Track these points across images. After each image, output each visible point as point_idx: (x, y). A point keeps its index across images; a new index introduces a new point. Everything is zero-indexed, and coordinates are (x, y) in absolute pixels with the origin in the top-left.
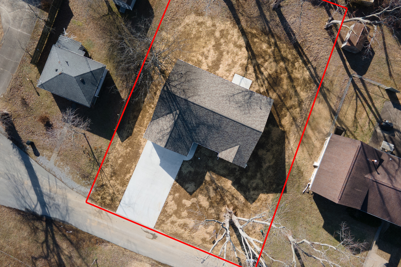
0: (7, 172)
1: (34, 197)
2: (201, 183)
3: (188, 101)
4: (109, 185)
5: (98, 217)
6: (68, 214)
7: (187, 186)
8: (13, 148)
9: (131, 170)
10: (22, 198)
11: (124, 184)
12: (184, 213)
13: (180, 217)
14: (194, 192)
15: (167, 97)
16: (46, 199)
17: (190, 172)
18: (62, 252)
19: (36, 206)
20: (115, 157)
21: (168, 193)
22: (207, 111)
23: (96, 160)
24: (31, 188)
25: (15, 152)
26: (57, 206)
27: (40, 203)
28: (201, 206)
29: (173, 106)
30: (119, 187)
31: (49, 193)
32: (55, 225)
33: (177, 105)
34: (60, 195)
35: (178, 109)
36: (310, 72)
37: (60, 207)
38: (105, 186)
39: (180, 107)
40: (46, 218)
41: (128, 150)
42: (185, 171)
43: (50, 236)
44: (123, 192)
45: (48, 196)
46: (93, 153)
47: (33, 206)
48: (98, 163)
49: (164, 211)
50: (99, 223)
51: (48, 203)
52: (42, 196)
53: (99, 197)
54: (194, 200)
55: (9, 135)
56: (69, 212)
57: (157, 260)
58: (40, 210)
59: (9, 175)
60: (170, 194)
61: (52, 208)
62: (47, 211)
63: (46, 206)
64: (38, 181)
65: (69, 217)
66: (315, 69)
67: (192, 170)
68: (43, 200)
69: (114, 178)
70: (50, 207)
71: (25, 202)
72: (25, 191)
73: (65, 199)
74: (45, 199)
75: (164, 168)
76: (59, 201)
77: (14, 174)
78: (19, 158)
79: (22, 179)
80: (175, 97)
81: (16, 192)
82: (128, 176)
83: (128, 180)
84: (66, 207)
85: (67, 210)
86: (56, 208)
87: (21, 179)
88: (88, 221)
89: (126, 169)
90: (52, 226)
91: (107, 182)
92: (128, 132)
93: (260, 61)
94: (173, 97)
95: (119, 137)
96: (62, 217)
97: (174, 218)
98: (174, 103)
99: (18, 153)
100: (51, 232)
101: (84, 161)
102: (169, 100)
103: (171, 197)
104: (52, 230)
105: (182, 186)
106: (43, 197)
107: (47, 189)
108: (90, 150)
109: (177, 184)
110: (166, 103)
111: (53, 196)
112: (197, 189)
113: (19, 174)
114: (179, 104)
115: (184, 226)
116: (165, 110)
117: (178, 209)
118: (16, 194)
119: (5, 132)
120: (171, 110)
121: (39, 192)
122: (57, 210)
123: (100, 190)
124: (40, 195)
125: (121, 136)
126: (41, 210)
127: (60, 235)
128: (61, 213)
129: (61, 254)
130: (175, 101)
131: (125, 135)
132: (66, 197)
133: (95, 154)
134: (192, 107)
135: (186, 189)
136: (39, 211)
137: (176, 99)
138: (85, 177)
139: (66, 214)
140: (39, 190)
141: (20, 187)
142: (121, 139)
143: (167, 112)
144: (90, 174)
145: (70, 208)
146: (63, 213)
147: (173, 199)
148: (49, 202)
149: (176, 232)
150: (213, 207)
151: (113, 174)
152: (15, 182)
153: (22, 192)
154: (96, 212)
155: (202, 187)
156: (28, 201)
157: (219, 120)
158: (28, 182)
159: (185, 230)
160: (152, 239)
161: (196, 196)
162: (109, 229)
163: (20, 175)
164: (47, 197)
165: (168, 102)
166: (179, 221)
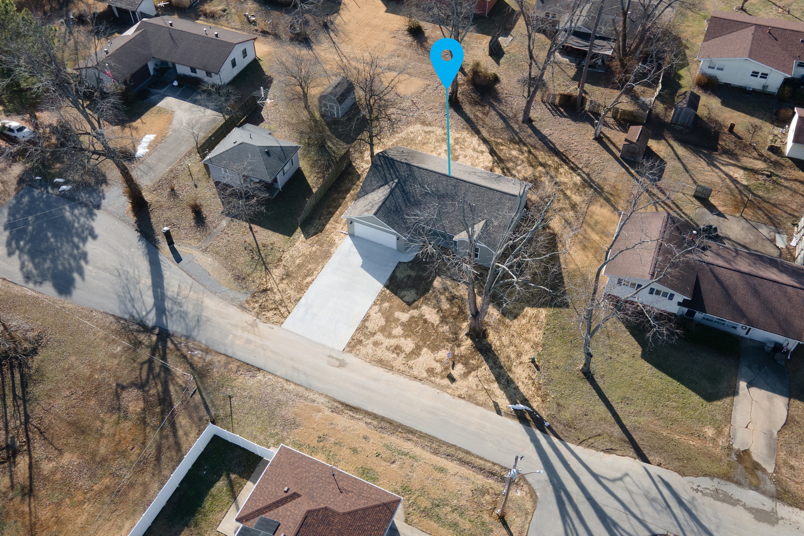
0: (120, 267)
1: (149, 299)
2: (427, 290)
3: (411, 165)
4: (275, 290)
5: (248, 332)
6: (199, 326)
7: (403, 293)
8: (139, 241)
9: (315, 273)
10: (129, 300)
11: (301, 289)
12: (398, 331)
13: (390, 336)
14: (414, 301)
15: (381, 164)
16: (168, 304)
17: (409, 276)
18: (173, 379)
19: (148, 313)
20: (292, 256)
21: (371, 303)
23: (262, 259)
24: (149, 288)
25: (139, 245)
26: (183, 315)
27: (157, 310)
28: (425, 321)
30: (292, 293)
31: (175, 296)
32: (172, 342)
33: (395, 172)
34: (193, 300)
35: (397, 177)
36: (582, 177)
37: (187, 317)
38: (269, 292)
39: (400, 175)
40: (159, 331)
41: (314, 249)
42: (400, 275)
43: (159, 355)
44: (297, 300)
45: (173, 301)
46: (259, 251)
47: (144, 313)
48: (264, 262)
49: (362, 328)
50: (248, 341)
51: (170, 309)
52: (163, 300)
53: (257, 305)
54: (415, 313)
55: (139, 227)
56: (201, 323)
57: (343, 400)
58: (153, 319)
59: (121, 272)
60: (375, 304)
61: (175, 316)
62: (165, 321)
63: (165, 314)
64: (163, 281)
65: (199, 330)
67: (413, 274)
68: (164, 305)
69: (285, 282)
70: (172, 316)
71: (133, 307)
72: (138, 292)
73: (199, 305)
74: (166, 304)
75: (367, 270)
76: (189, 307)
77: (128, 270)
78: (143, 252)
79: (139, 277)
80: (393, 162)
81: (124, 293)
82: (309, 279)
83: (308, 284)
84: (198, 316)
85: (198, 321)
86: (181, 317)
87: (136, 277)
88: (231, 337)
89: (308, 270)
90: (166, 343)
91: (274, 286)
92: (318, 228)
94: (390, 163)
95: (303, 233)
96: (187, 330)
97: (379, 337)
98: (391, 171)
99: (144, 246)
100: (162, 350)
101: (244, 259)
102: (385, 167)
103: (377, 308)
104: (165, 347)
105: (396, 294)
106: (164, 302)
107: (173, 291)
108: (255, 246)
109: (388, 291)
110: (379, 172)
111: (180, 301)
112: (420, 298)
113: (136, 270)
114: (398, 171)
115: (397, 349)
116: (378, 182)
117: (386, 325)
118: (123, 295)
119: (134, 224)
120: (386, 180)
121: (160, 294)
122: (182, 320)
123: (259, 296)
124: (160, 298)
125: (306, 233)
126: (155, 319)
127: (176, 355)
128: (187, 325)
129: (170, 382)
130: (392, 168)
131: (312, 230)
132: (202, 302)
133: (261, 252)
134: (417, 173)
135: (401, 298)
136: (151, 320)
138: (240, 278)
139: (195, 327)
140: (161, 292)
141: (131, 287)
142: (305, 236)
143: (381, 184)
144: (249, 275)
145: (204, 318)
146: (191, 324)
147: (380, 310)
148: (172, 309)
149: (382, 358)
150: (447, 323)
151: (284, 277)
152: (127, 279)
153: (132, 293)
154: (246, 325)
155: (428, 295)
156: (138, 305)
157: (455, 186)
158: (147, 281)
159: (398, 354)
160: (338, 367)
161: (417, 308)
162: (264, 349)
163: (138, 271)
164: (170, 302)
165: (383, 170)
166: (388, 342)
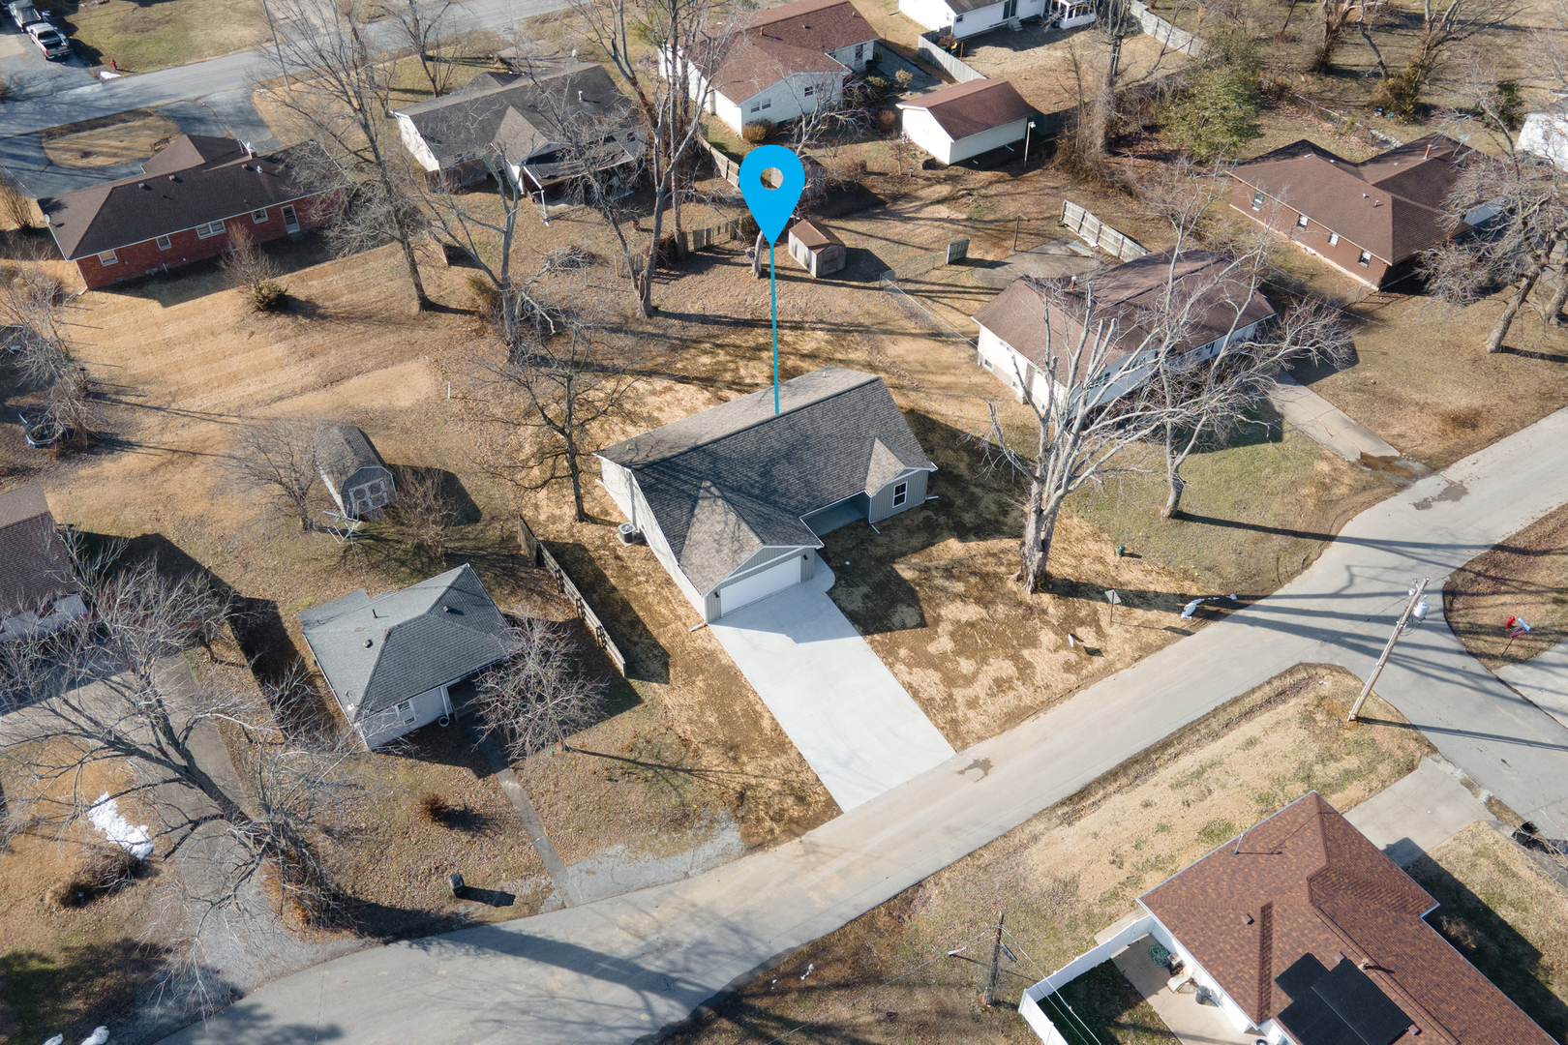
0: (475, 1014)
1: (619, 994)
2: (912, 592)
3: (701, 447)
4: (753, 781)
5: (822, 863)
6: (748, 934)
7: (896, 620)
8: (425, 949)
9: (758, 707)
10: (588, 1030)
11: (780, 744)
12: (966, 666)
13: (969, 680)
14: (922, 616)
15: (656, 479)
16: (654, 965)
17: (866, 597)
18: (855, 1028)
19: (649, 1008)
20: (690, 721)
21: (885, 669)
22: (752, 431)
23: (660, 767)
24: (583, 982)
25: (440, 954)
26: (702, 950)
27: (653, 989)
28: (972, 625)
29: (685, 482)
30: (778, 761)
31: (642, 943)
32: (755, 995)
33: (690, 475)
34: (674, 918)
35: (702, 479)
37: (711, 944)
38: (748, 793)
39: (701, 472)
40: (712, 1008)
41: (700, 684)
42: (857, 605)
43: (778, 1029)
44: (802, 760)
45: (650, 953)
46: (634, 762)
47: (645, 1017)
48: (669, 768)
49: (927, 705)
50: (844, 873)
51: (668, 967)
52: (636, 969)
53: (768, 824)
54: (944, 628)
55: (379, 935)
56: (744, 928)
57: (1058, 799)
58: (672, 1006)
59: (491, 1016)
60: (891, 666)
61: (693, 966)
62: (694, 989)
63: (678, 980)
64: (582, 950)
65: (759, 940)
66: (821, 322)
67: (865, 589)
68: (650, 973)
69: (745, 759)
70: (688, 970)
71: (610, 1029)
72: (579, 1005)
73: (696, 913)
74: (651, 968)
75: (810, 639)
76: (689, 933)
77: (498, 999)
78: (467, 953)
79: (537, 987)
80: (671, 463)
81: (559, 1032)
82: (766, 723)
83: (776, 727)
84: (725, 925)
85: (736, 930)
86: (702, 955)
87: (532, 992)
88: (814, 896)
89: (743, 716)
90: (752, 1008)
91: (742, 779)
92: (655, 656)
93: (728, 376)
94: (667, 467)
95: (649, 681)
96: (745, 958)
97: (960, 694)
98: (682, 476)
99: (451, 946)
100: (767, 1020)
101: (635, 794)
102: (666, 478)
103: (900, 667)
104: (763, 1014)
105: (890, 630)
106: (642, 969)
107: (626, 943)
108: (619, 763)
109: (877, 637)
110: (667, 492)
111: (660, 941)
112: (921, 607)
113: (510, 986)
114: (693, 470)
115: (1001, 685)
116: (681, 508)
117: (943, 673)
118: (563, 1037)
119: (362, 941)
120: (689, 495)
121: (616, 969)
122: (711, 957)
123: (749, 811)
124: (625, 973)
125: (653, 676)
126: (673, 1003)
127: (796, 1001)
128: (731, 954)
129: (860, 1036)
130: (679, 471)
131: (655, 666)
132: (694, 905)
133: (641, 760)
134: (720, 450)
135: (904, 627)
136: (671, 1011)
137: (678, 465)
138: (680, 819)
139: (746, 942)
140: (612, 965)
141: (553, 1012)
142: (657, 682)
143: (687, 507)
144: (683, 804)
145: (737, 919)
146: (734, 946)
147: (908, 665)
148: (672, 962)
149: (1005, 710)
150: (992, 602)
151: (731, 754)
152: (525, 1012)
153: (572, 1017)
154: (802, 859)
155: (921, 595)
156: (612, 1018)
157: (791, 427)
158: (560, 979)
159: (1011, 688)
160: (986, 774)
161: (938, 620)
162: (878, 858)
163: (518, 983)
164: (650, 958)
165: (669, 485)
166: (979, 688)
